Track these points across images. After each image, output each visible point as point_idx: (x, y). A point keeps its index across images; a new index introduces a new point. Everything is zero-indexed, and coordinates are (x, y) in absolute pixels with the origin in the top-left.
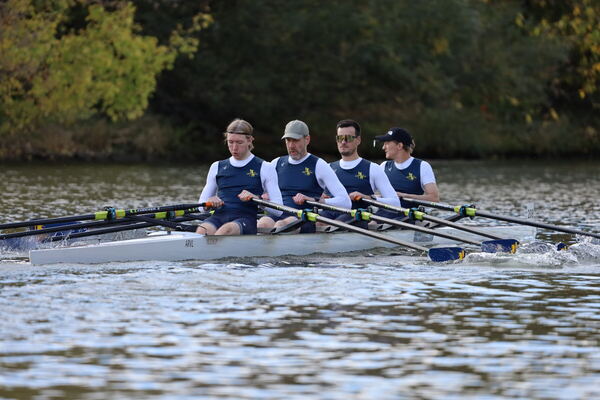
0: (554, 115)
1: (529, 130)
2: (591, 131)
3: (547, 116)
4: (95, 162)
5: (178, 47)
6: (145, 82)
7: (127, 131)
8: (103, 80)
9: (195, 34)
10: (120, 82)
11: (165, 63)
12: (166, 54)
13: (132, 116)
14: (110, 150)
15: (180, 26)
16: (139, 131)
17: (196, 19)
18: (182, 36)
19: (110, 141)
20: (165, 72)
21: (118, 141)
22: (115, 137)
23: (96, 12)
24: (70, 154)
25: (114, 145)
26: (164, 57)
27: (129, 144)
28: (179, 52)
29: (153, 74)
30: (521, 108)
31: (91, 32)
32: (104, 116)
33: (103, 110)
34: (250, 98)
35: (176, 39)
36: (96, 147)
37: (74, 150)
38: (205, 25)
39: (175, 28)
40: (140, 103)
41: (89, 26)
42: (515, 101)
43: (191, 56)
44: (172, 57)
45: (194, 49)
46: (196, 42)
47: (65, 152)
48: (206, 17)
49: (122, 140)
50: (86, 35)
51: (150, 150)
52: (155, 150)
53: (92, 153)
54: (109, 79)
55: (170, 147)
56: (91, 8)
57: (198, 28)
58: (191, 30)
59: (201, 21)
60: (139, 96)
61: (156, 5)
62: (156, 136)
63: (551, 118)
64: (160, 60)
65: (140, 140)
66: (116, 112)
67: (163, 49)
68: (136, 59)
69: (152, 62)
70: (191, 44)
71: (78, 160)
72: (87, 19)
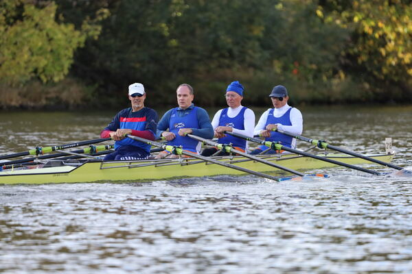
0: (342, 75)
1: (326, 86)
2: (367, 86)
3: (337, 76)
4: (34, 110)
5: (87, 31)
6: (66, 55)
7: (56, 89)
8: (37, 55)
9: (98, 23)
10: (49, 56)
11: (79, 43)
12: (80, 36)
13: (56, 79)
14: (44, 102)
15: (88, 18)
16: (64, 89)
17: (98, 12)
18: (90, 24)
19: (44, 96)
20: (79, 48)
21: (49, 96)
22: (47, 93)
23: (30, 9)
24: (17, 105)
25: (47, 99)
26: (78, 39)
27: (57, 98)
28: (87, 35)
29: (71, 50)
30: (319, 71)
31: (27, 23)
32: (39, 78)
33: (38, 74)
34: (138, 66)
35: (86, 26)
36: (35, 101)
37: (20, 102)
38: (105, 16)
39: (85, 19)
40: (62, 70)
41: (25, 18)
42: (314, 67)
43: (96, 38)
44: (83, 39)
45: (98, 33)
46: (100, 28)
47: (13, 103)
48: (106, 11)
49: (52, 95)
50: (23, 25)
51: (72, 102)
52: (75, 101)
53: (32, 104)
54: (41, 55)
55: (84, 99)
56: (26, 7)
57: (100, 18)
58: (95, 20)
59: (102, 14)
60: (62, 66)
61: (75, 3)
62: (75, 92)
63: (340, 77)
64: (75, 41)
65: (64, 95)
66: (46, 76)
67: (77, 33)
68: (60, 40)
69: (70, 42)
70: (96, 30)
71: (22, 108)
72: (24, 14)
